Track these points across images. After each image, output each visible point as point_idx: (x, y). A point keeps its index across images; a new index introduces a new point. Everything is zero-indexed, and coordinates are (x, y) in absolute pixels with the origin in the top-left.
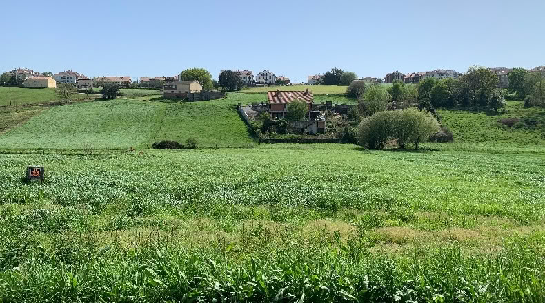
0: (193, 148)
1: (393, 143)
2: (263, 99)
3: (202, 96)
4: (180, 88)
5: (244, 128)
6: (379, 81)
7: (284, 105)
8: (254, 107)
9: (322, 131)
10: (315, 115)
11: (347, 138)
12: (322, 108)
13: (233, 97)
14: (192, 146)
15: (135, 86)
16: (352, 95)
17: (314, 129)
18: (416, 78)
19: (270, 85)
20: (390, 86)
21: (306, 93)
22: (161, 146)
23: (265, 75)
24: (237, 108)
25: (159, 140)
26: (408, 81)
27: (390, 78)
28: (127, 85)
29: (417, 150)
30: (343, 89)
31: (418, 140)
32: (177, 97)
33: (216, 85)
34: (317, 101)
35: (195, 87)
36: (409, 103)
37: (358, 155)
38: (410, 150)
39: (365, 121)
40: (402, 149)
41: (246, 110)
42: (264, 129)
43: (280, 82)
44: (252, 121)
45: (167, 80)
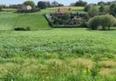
0: (29, 30)
1: (100, 27)
2: (54, 12)
3: (32, 11)
4: (24, 8)
5: (47, 22)
6: (95, 5)
7: (62, 14)
8: (51, 15)
9: (75, 23)
10: (72, 17)
11: (84, 26)
12: (75, 15)
13: (43, 11)
14: (28, 29)
15: (7, 8)
16: (86, 10)
17: (72, 22)
18: (109, 3)
19: (56, 6)
20: (99, 7)
21: (69, 9)
22: (17, 29)
23: (54, 3)
24: (45, 15)
25: (16, 27)
26: (106, 4)
27: (99, 4)
28: (4, 7)
29: (109, 30)
30: (83, 8)
31: (110, 26)
32: (22, 12)
33: (36, 7)
34: (73, 13)
35: (29, 8)
36: (106, 13)
37: (88, 32)
38: (107, 30)
39: (91, 19)
40: (104, 29)
41: (48, 16)
42: (54, 23)
43: (60, 5)
44: (50, 20)
45: (19, 5)
